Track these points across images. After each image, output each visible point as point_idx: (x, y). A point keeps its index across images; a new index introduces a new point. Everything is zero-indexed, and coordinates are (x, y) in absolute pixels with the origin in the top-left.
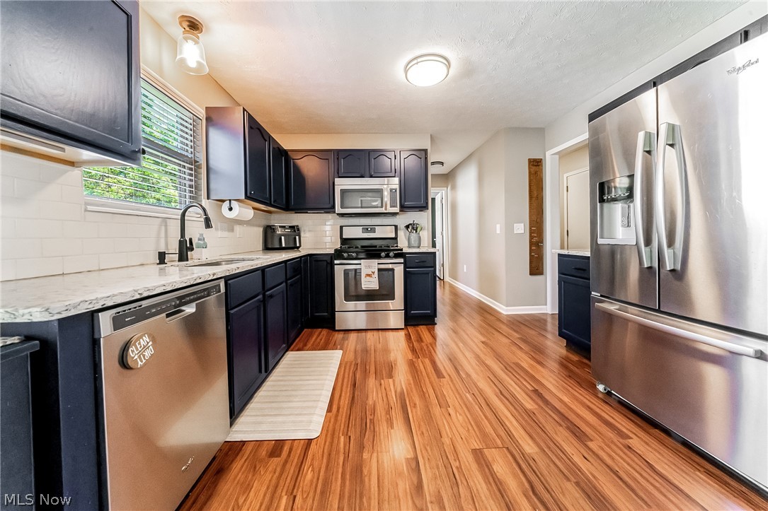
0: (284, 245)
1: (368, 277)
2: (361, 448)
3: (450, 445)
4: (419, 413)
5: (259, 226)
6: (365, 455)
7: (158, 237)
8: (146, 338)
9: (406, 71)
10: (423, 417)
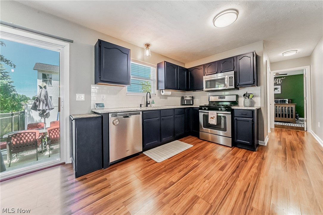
0: (186, 104)
1: (212, 119)
2: (165, 171)
3: (190, 188)
4: (193, 174)
5: (179, 97)
6: (164, 173)
7: (142, 101)
8: (117, 120)
9: (214, 22)
10: (192, 176)
